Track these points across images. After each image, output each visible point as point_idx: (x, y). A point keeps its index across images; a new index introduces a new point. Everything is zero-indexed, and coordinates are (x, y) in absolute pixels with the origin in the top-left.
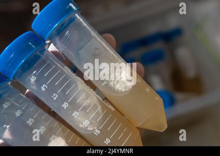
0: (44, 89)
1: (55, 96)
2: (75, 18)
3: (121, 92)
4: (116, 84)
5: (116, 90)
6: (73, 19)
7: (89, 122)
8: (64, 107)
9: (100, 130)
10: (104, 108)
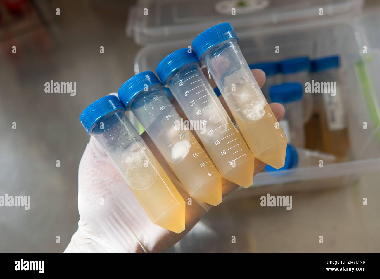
0: (187, 95)
1: (193, 103)
2: (230, 45)
3: (251, 120)
4: (249, 113)
5: (247, 117)
6: (227, 46)
7: (213, 132)
8: (197, 114)
9: (220, 141)
10: (229, 126)
